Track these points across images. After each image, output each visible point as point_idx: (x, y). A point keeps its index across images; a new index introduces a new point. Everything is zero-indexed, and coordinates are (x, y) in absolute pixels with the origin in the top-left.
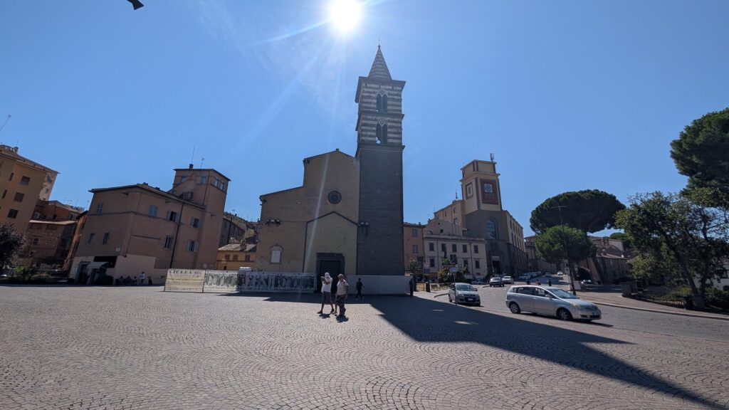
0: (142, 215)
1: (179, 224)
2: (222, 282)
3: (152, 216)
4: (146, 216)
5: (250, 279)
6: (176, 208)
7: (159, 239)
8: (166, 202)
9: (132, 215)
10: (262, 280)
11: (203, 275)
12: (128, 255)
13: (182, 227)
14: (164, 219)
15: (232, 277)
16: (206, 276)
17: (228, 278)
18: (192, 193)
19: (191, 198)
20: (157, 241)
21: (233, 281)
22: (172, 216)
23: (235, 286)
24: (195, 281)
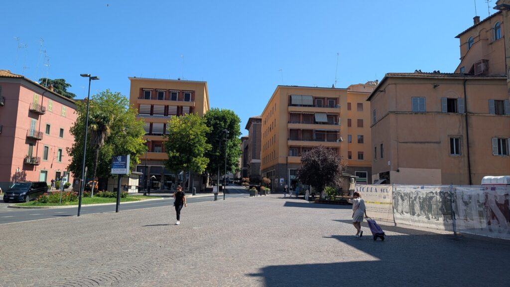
0: (403, 113)
1: (467, 115)
2: (417, 207)
3: (419, 111)
4: (411, 113)
5: (466, 204)
6: (455, 92)
7: (439, 143)
8: (435, 87)
9: (392, 117)
10: (493, 205)
11: (390, 193)
12: (399, 169)
13: (473, 120)
14: (438, 113)
15: (431, 198)
16: (395, 196)
17: (425, 200)
18: (486, 61)
19: (487, 69)
20: (436, 145)
21: (434, 207)
22: (451, 105)
23: (441, 220)
24: (382, 206)
